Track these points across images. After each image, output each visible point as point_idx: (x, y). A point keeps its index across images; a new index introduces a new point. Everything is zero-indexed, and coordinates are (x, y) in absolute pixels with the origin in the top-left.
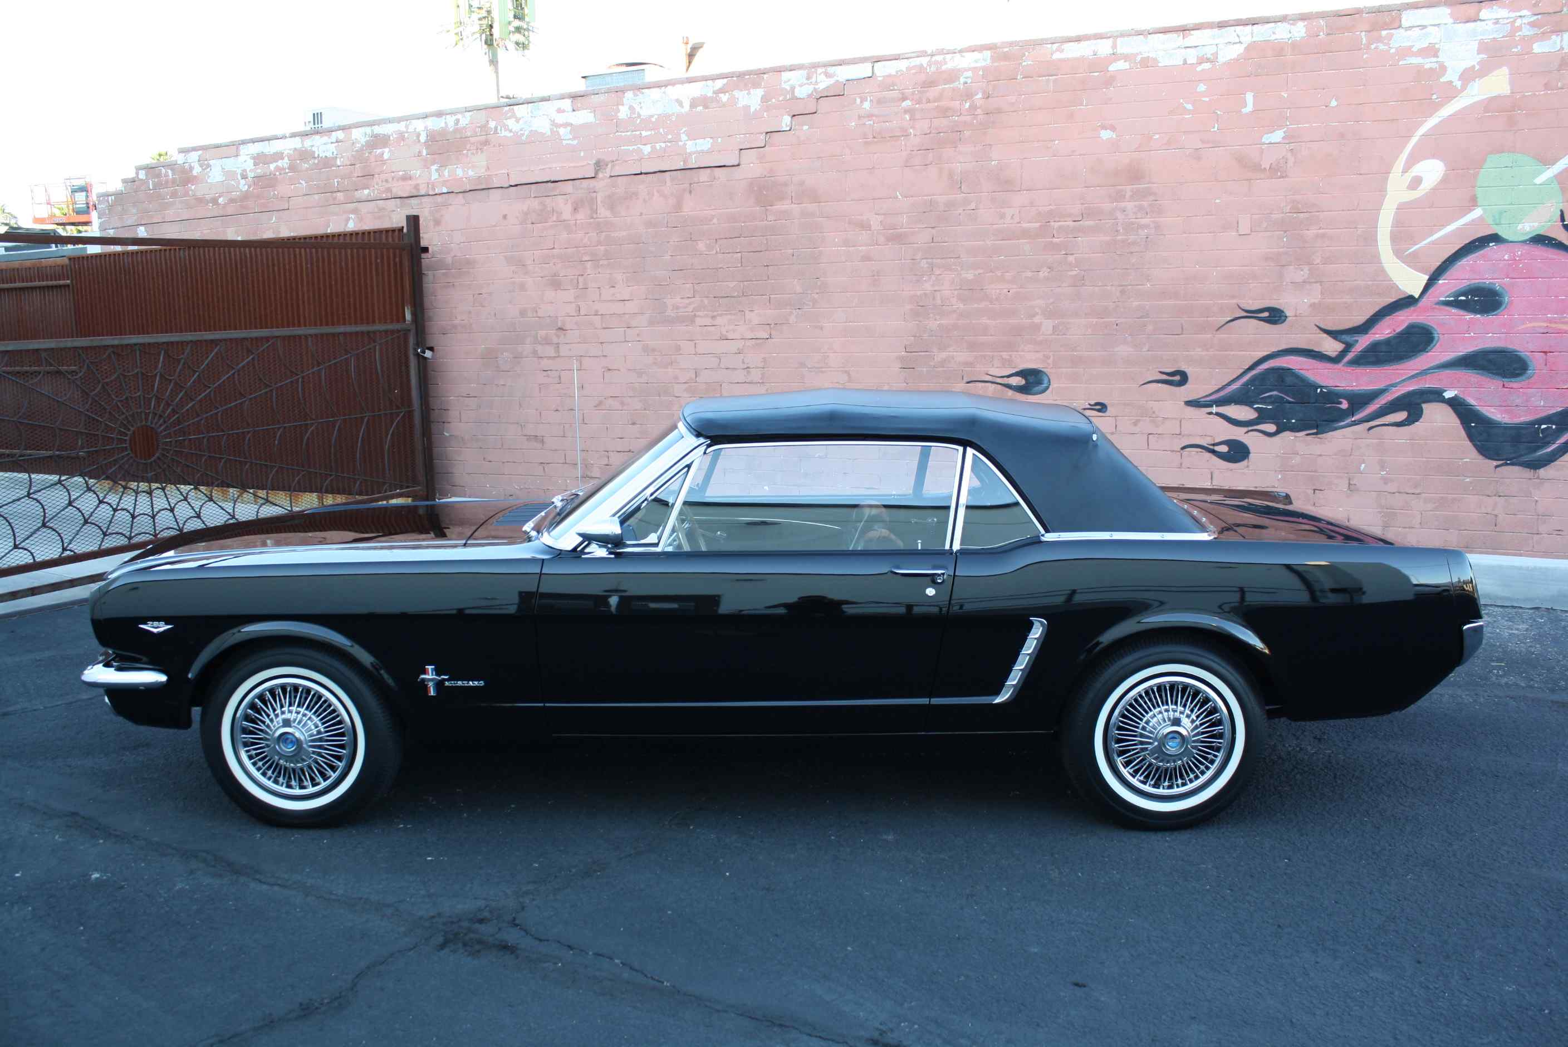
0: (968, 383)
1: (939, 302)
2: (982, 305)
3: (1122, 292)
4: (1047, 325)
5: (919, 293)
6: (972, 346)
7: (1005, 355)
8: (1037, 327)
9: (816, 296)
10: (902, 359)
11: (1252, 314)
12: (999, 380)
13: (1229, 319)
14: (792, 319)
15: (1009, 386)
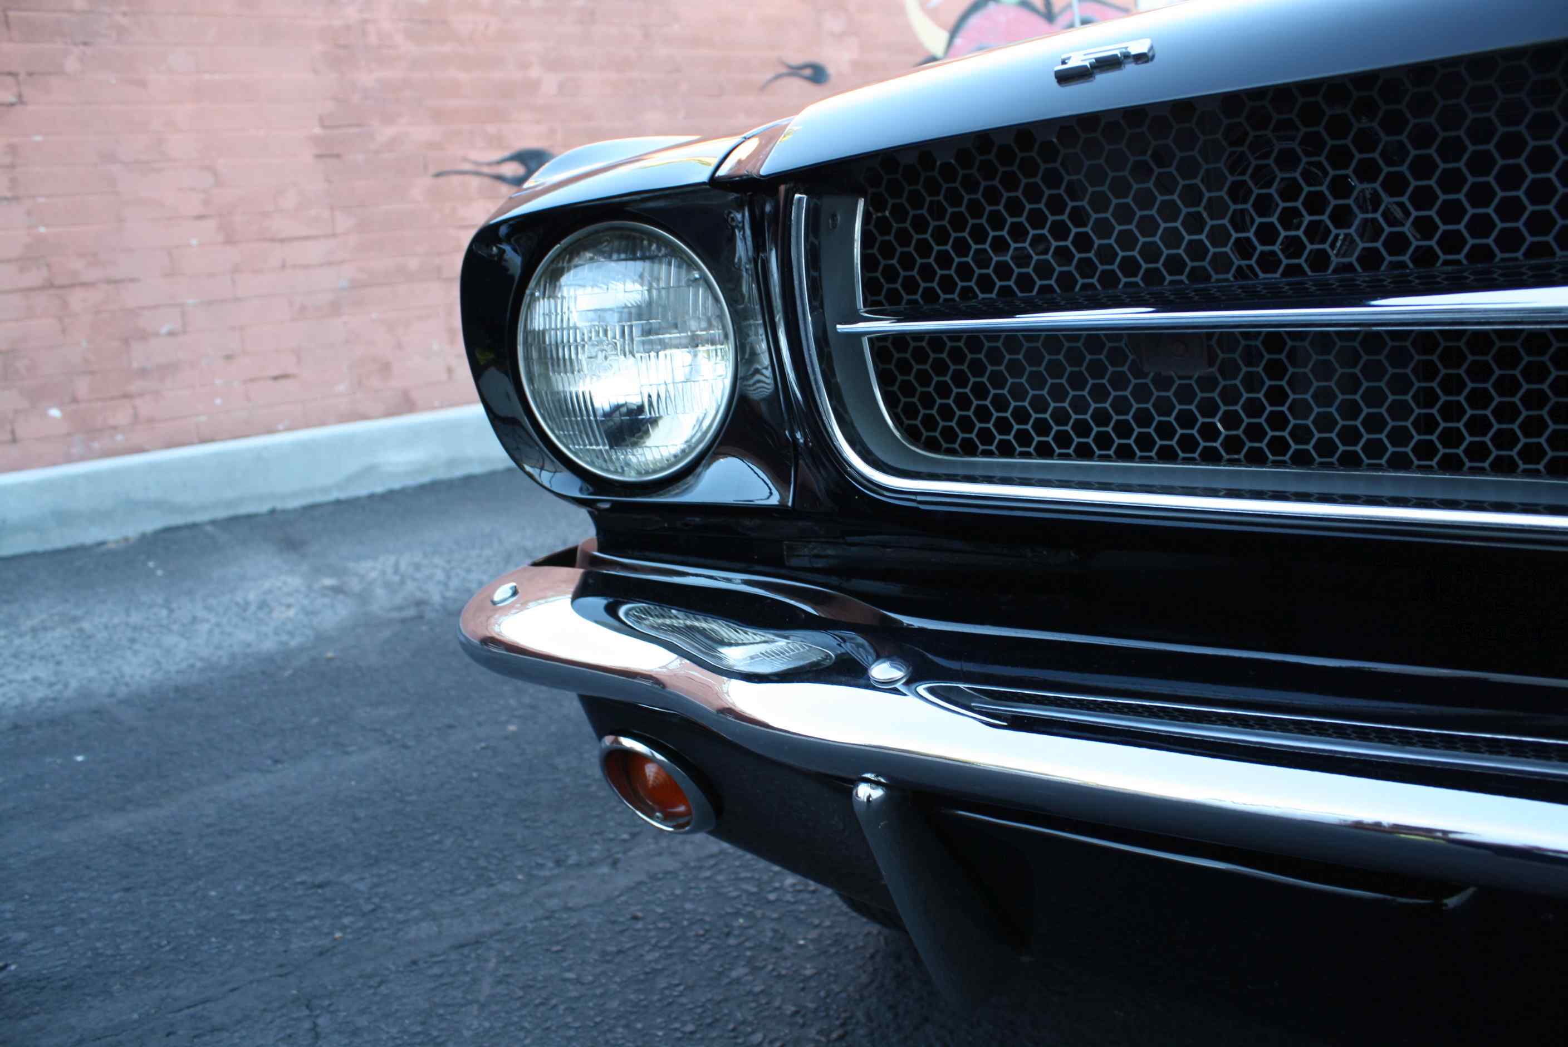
0: (438, 175)
1: (373, 39)
2: (447, 48)
3: (647, 36)
4: (550, 83)
5: (337, 23)
6: (438, 116)
7: (491, 129)
8: (534, 86)
9: (124, 21)
10: (316, 140)
11: (794, 71)
12: (486, 170)
13: (770, 75)
14: (72, 64)
15: (500, 178)
